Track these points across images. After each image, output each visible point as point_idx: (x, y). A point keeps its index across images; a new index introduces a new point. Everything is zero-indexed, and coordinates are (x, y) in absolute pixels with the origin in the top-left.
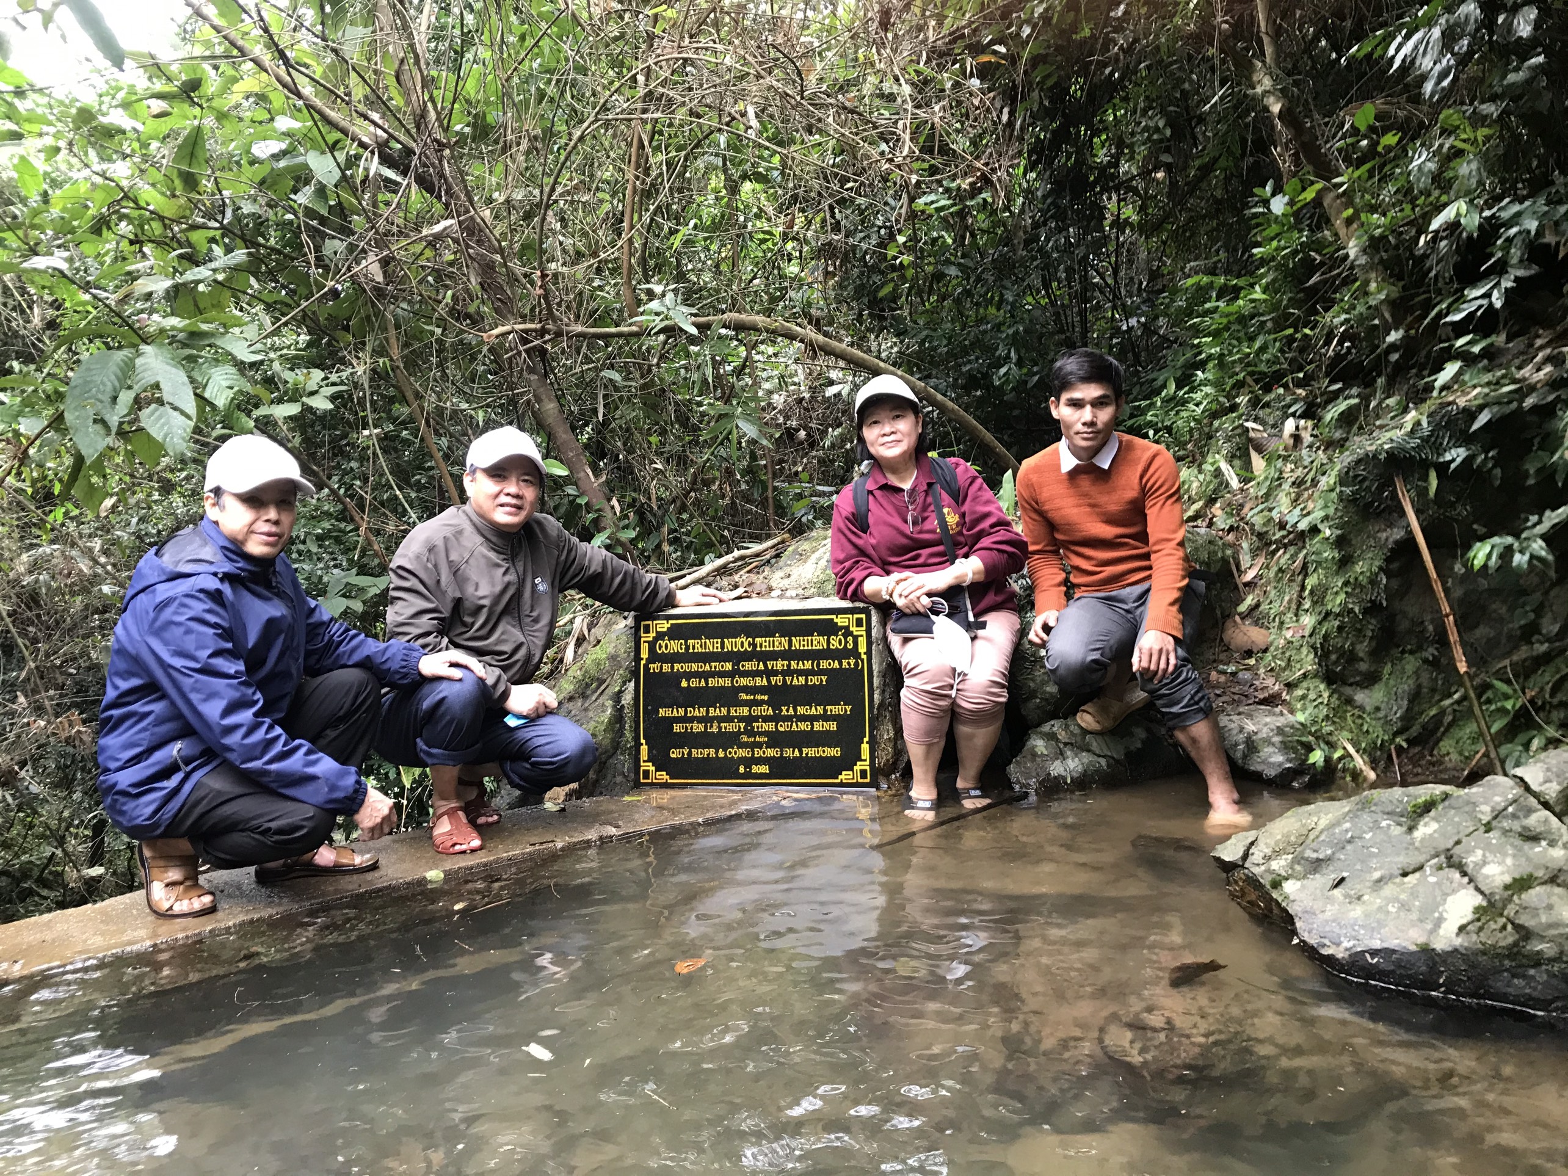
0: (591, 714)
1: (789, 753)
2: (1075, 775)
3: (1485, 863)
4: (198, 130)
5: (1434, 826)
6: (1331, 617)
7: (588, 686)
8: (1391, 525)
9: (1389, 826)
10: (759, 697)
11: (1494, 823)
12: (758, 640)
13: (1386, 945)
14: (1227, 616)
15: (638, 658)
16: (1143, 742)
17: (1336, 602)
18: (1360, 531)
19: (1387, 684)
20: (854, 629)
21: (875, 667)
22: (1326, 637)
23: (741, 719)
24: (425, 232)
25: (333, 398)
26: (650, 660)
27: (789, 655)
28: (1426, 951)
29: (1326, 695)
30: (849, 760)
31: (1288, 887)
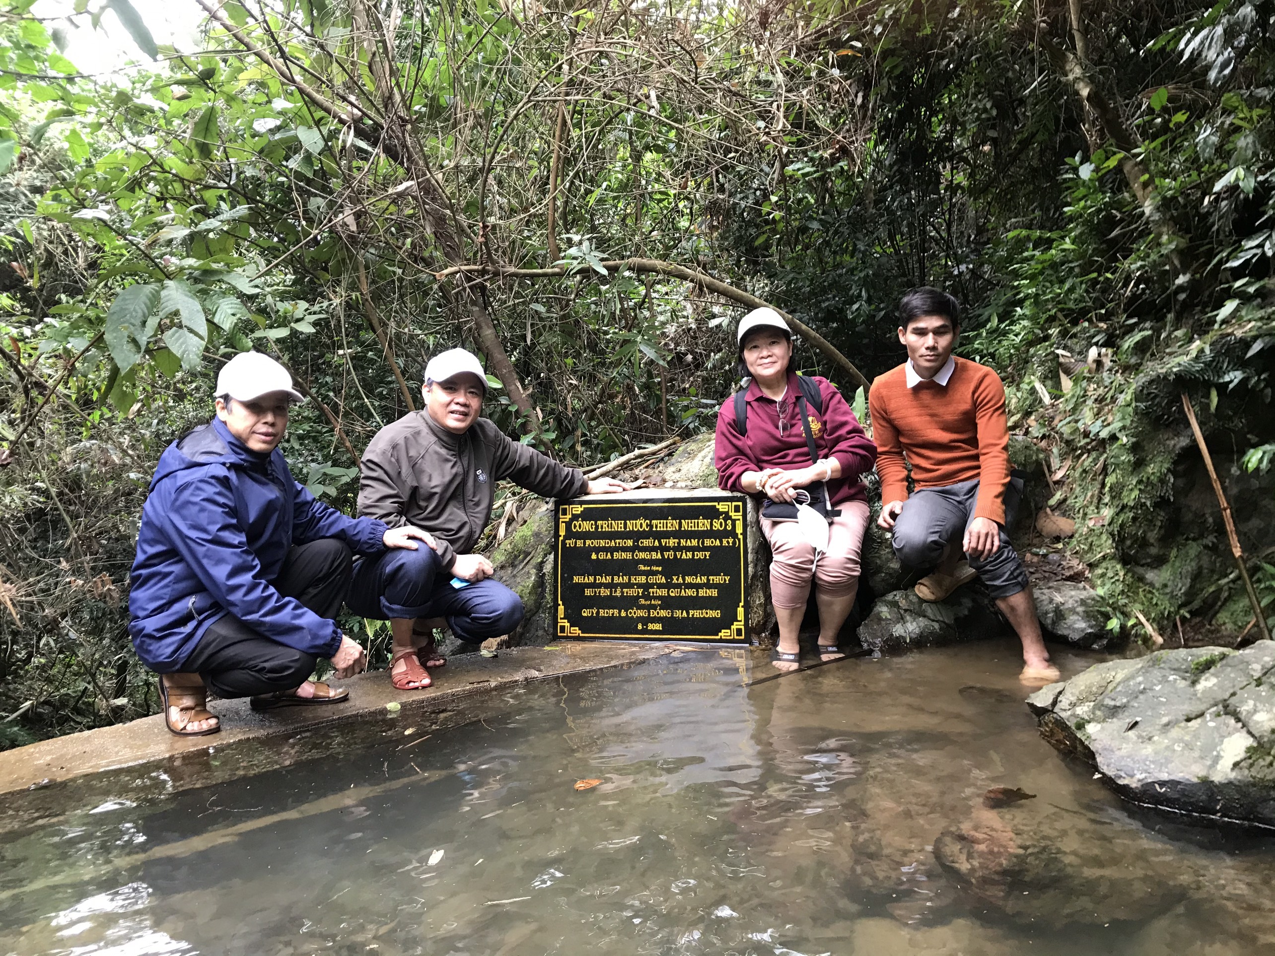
0: (518, 580)
1: (678, 614)
2: (914, 636)
3: (1255, 711)
4: (212, 108)
5: (1214, 680)
6: (1127, 510)
7: (516, 557)
8: (1178, 435)
9: (1175, 680)
10: (654, 568)
11: (1264, 679)
12: (654, 522)
13: (1172, 778)
14: (1040, 508)
15: (557, 535)
16: (969, 610)
17: (1131, 497)
18: (1152, 439)
19: (1173, 566)
20: (732, 514)
21: (750, 546)
22: (1122, 526)
23: (640, 586)
24: (391, 191)
25: (315, 324)
26: (566, 537)
27: (679, 534)
28: (1206, 783)
29: (1122, 573)
30: (727, 621)
31: (1090, 729)
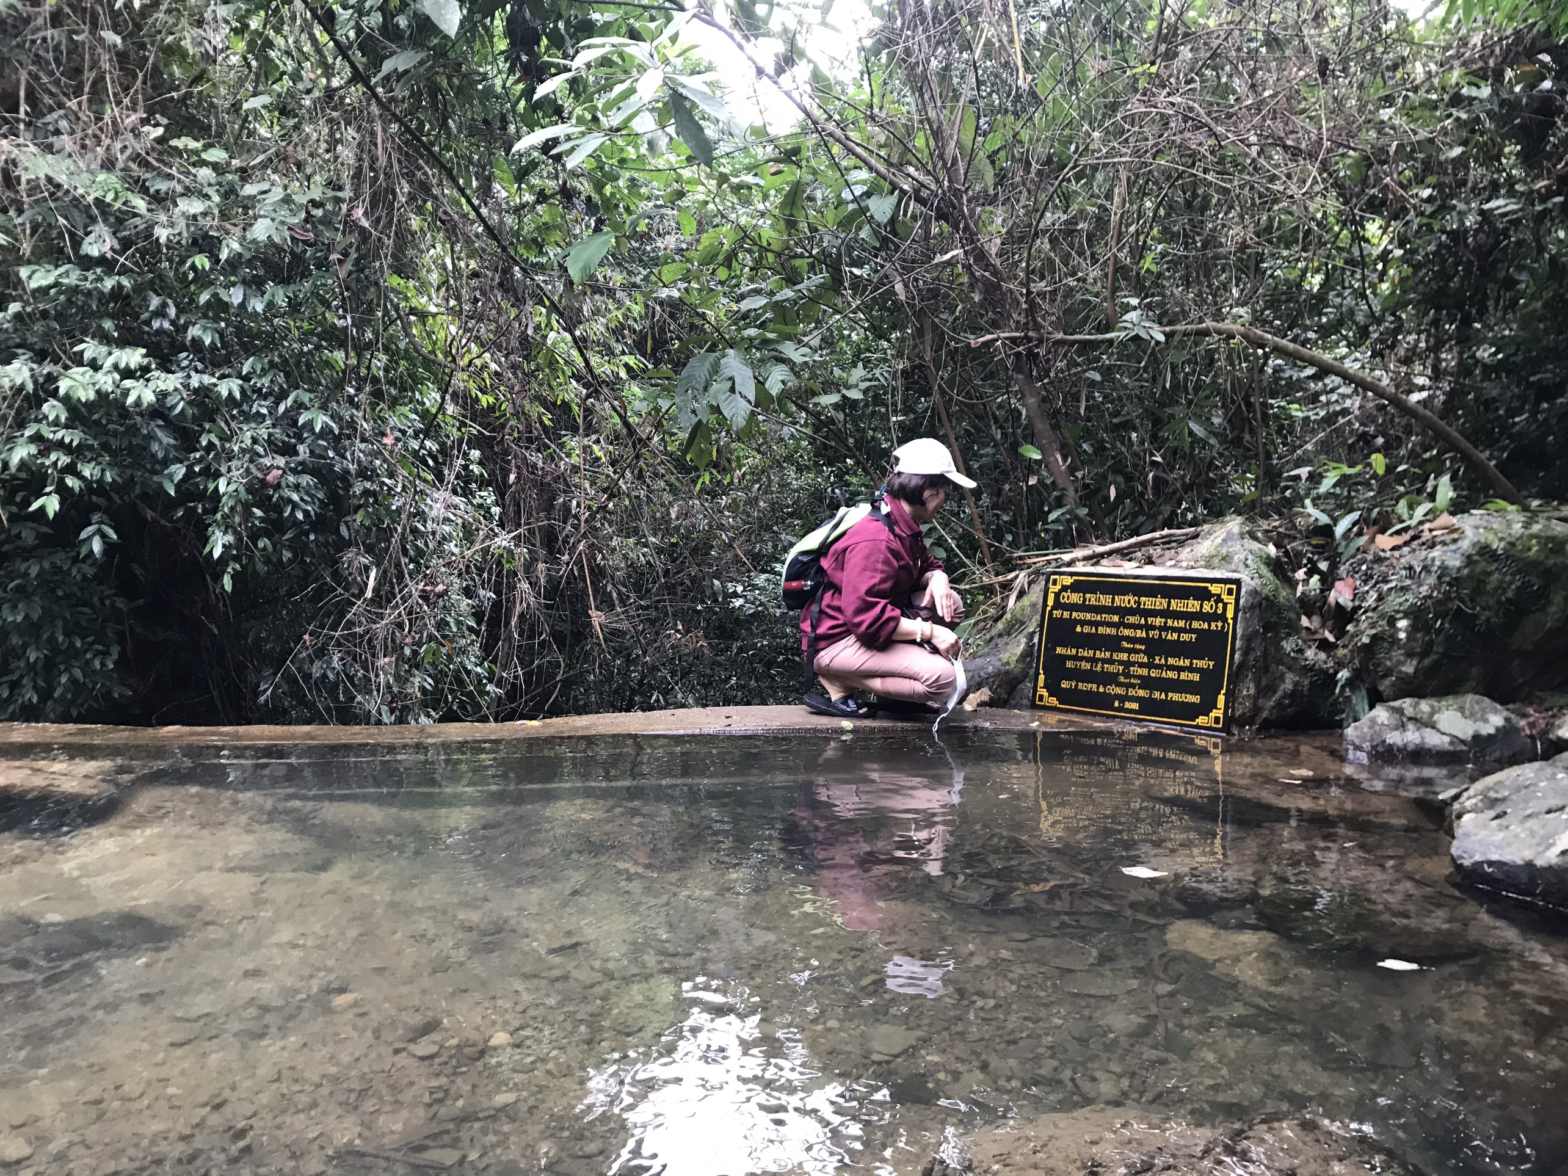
0: (1009, 647)
1: (1156, 695)
2: (1411, 747)
4: (799, 182)
7: (1013, 626)
10: (1138, 647)
12: (1143, 599)
13: (1502, 859)
15: (1045, 605)
20: (1225, 597)
21: (1239, 632)
23: (1121, 662)
24: (939, 259)
26: (1054, 608)
27: (1166, 614)
28: (1530, 865)
30: (1206, 707)
31: (1466, 818)
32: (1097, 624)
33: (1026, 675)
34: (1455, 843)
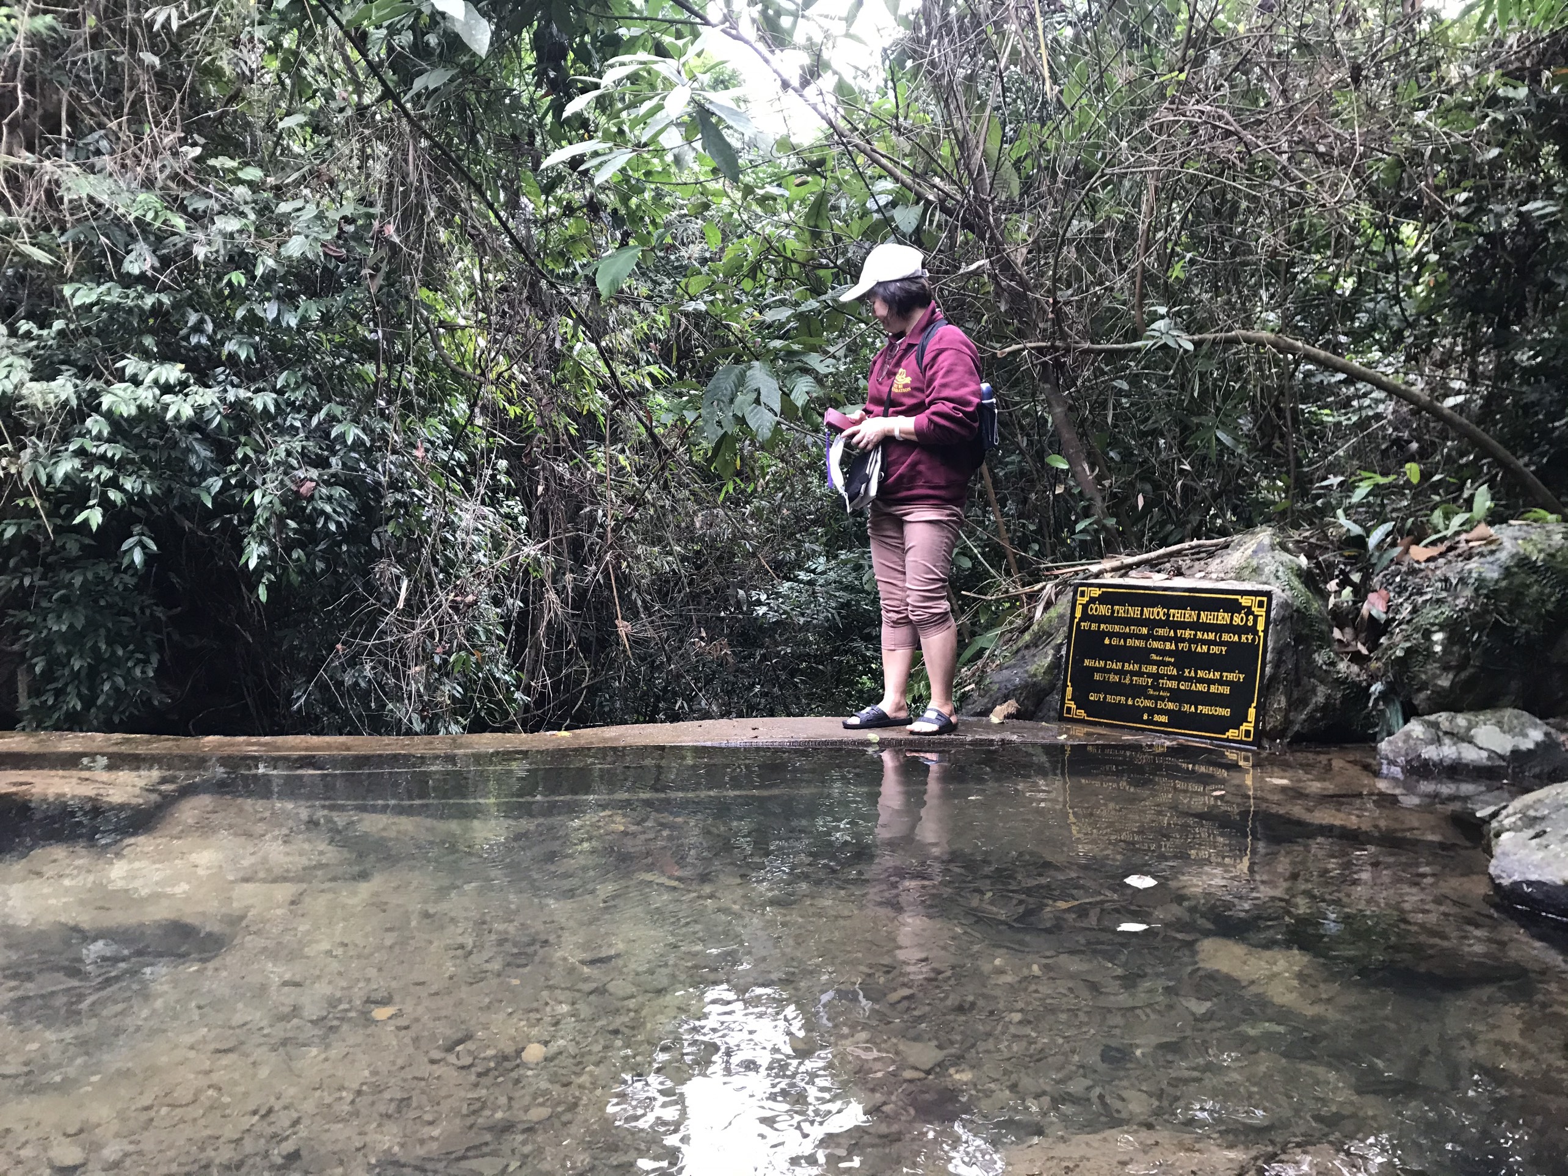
0: (1039, 658)
1: (1186, 708)
2: (1447, 761)
4: (824, 192)
10: (1167, 659)
12: (1172, 611)
13: (1540, 879)
15: (1073, 617)
20: (1255, 609)
21: (1270, 644)
23: (1150, 675)
24: (963, 269)
26: (1081, 620)
27: (1196, 626)
30: (1238, 720)
31: (1505, 836)
32: (1126, 636)
33: (1052, 688)
34: (1493, 862)
